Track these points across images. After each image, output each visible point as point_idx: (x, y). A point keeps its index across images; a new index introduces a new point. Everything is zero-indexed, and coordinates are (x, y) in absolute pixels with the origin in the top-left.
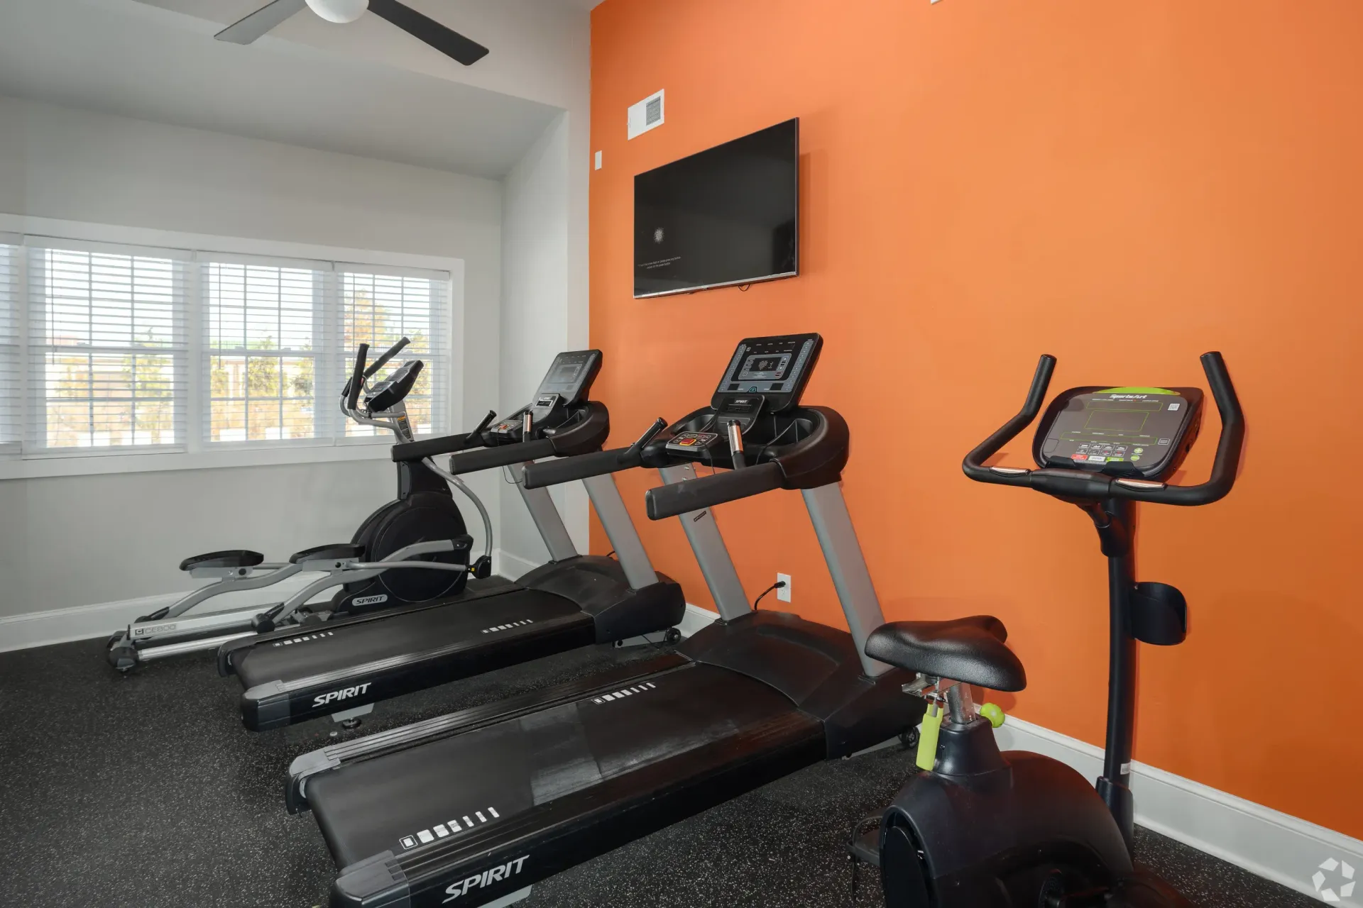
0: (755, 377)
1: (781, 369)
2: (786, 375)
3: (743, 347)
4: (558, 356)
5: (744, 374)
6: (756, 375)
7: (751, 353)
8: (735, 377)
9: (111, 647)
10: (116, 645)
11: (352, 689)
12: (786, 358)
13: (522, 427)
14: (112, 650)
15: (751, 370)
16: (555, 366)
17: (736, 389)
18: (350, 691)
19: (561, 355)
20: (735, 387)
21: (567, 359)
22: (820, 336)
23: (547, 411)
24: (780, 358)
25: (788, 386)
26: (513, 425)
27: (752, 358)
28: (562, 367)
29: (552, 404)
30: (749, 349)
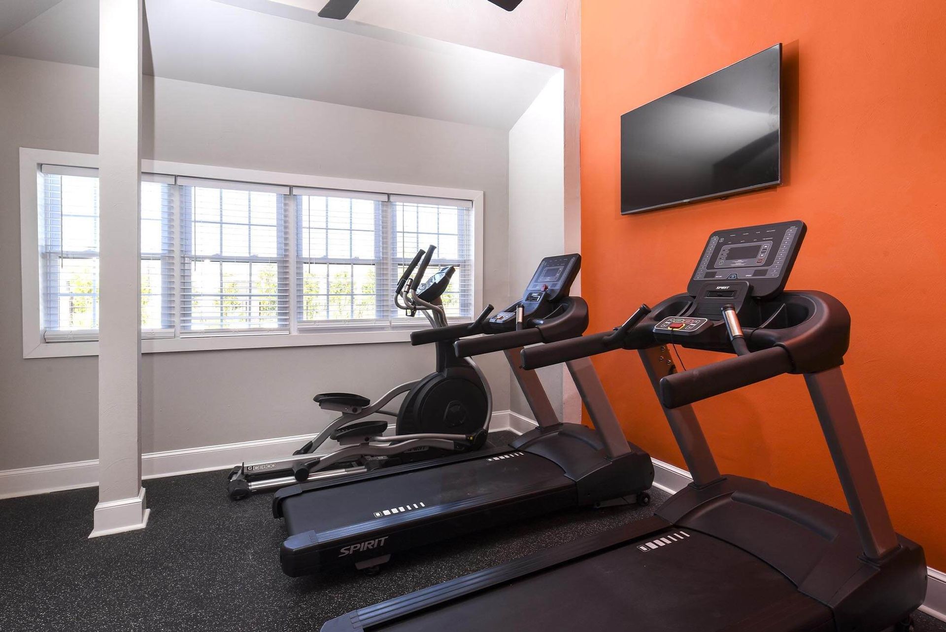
0: (733, 265)
1: (763, 256)
2: (770, 261)
3: (715, 239)
4: (543, 260)
5: (720, 262)
6: (735, 263)
7: (725, 243)
8: (711, 265)
9: (231, 479)
10: (234, 478)
11: (372, 542)
12: (767, 245)
13: (516, 318)
14: (231, 481)
15: (727, 259)
16: (541, 268)
17: (714, 277)
18: (370, 543)
19: (545, 259)
20: (713, 275)
21: (550, 263)
22: (804, 223)
23: (536, 305)
24: (760, 247)
25: (774, 271)
26: (507, 316)
27: (726, 248)
28: (547, 268)
29: (539, 299)
30: (722, 240)
